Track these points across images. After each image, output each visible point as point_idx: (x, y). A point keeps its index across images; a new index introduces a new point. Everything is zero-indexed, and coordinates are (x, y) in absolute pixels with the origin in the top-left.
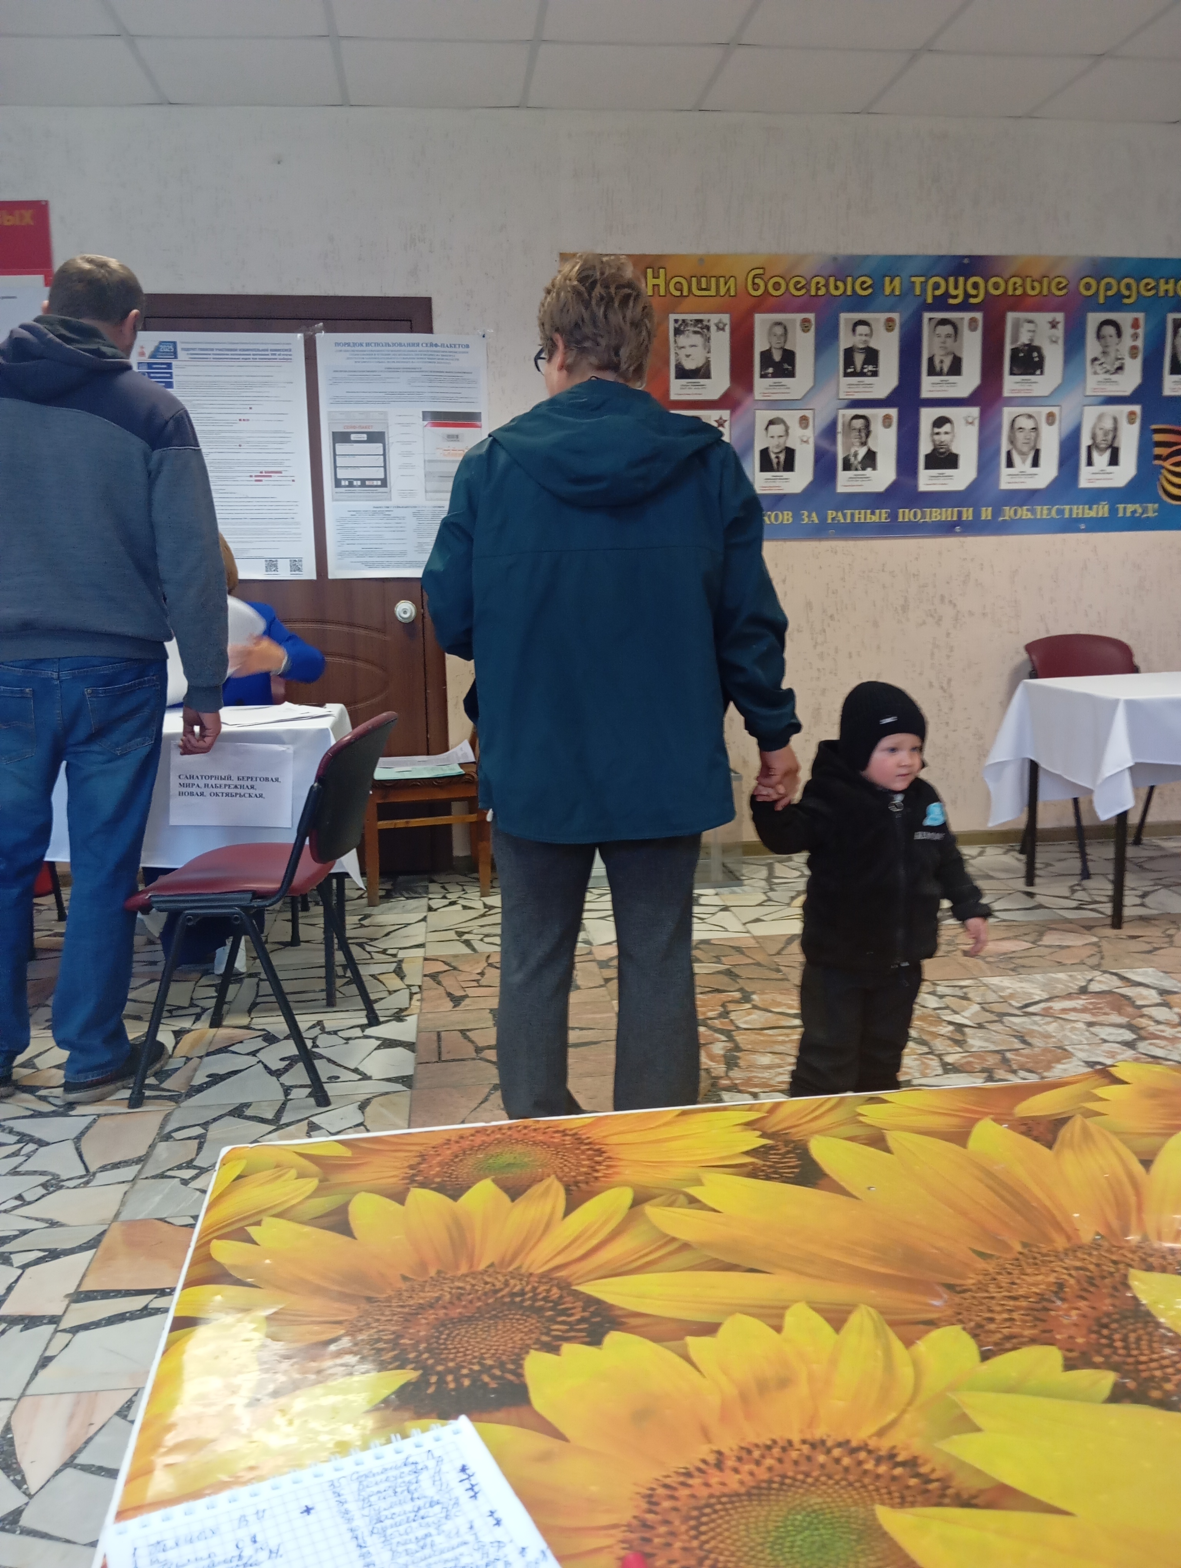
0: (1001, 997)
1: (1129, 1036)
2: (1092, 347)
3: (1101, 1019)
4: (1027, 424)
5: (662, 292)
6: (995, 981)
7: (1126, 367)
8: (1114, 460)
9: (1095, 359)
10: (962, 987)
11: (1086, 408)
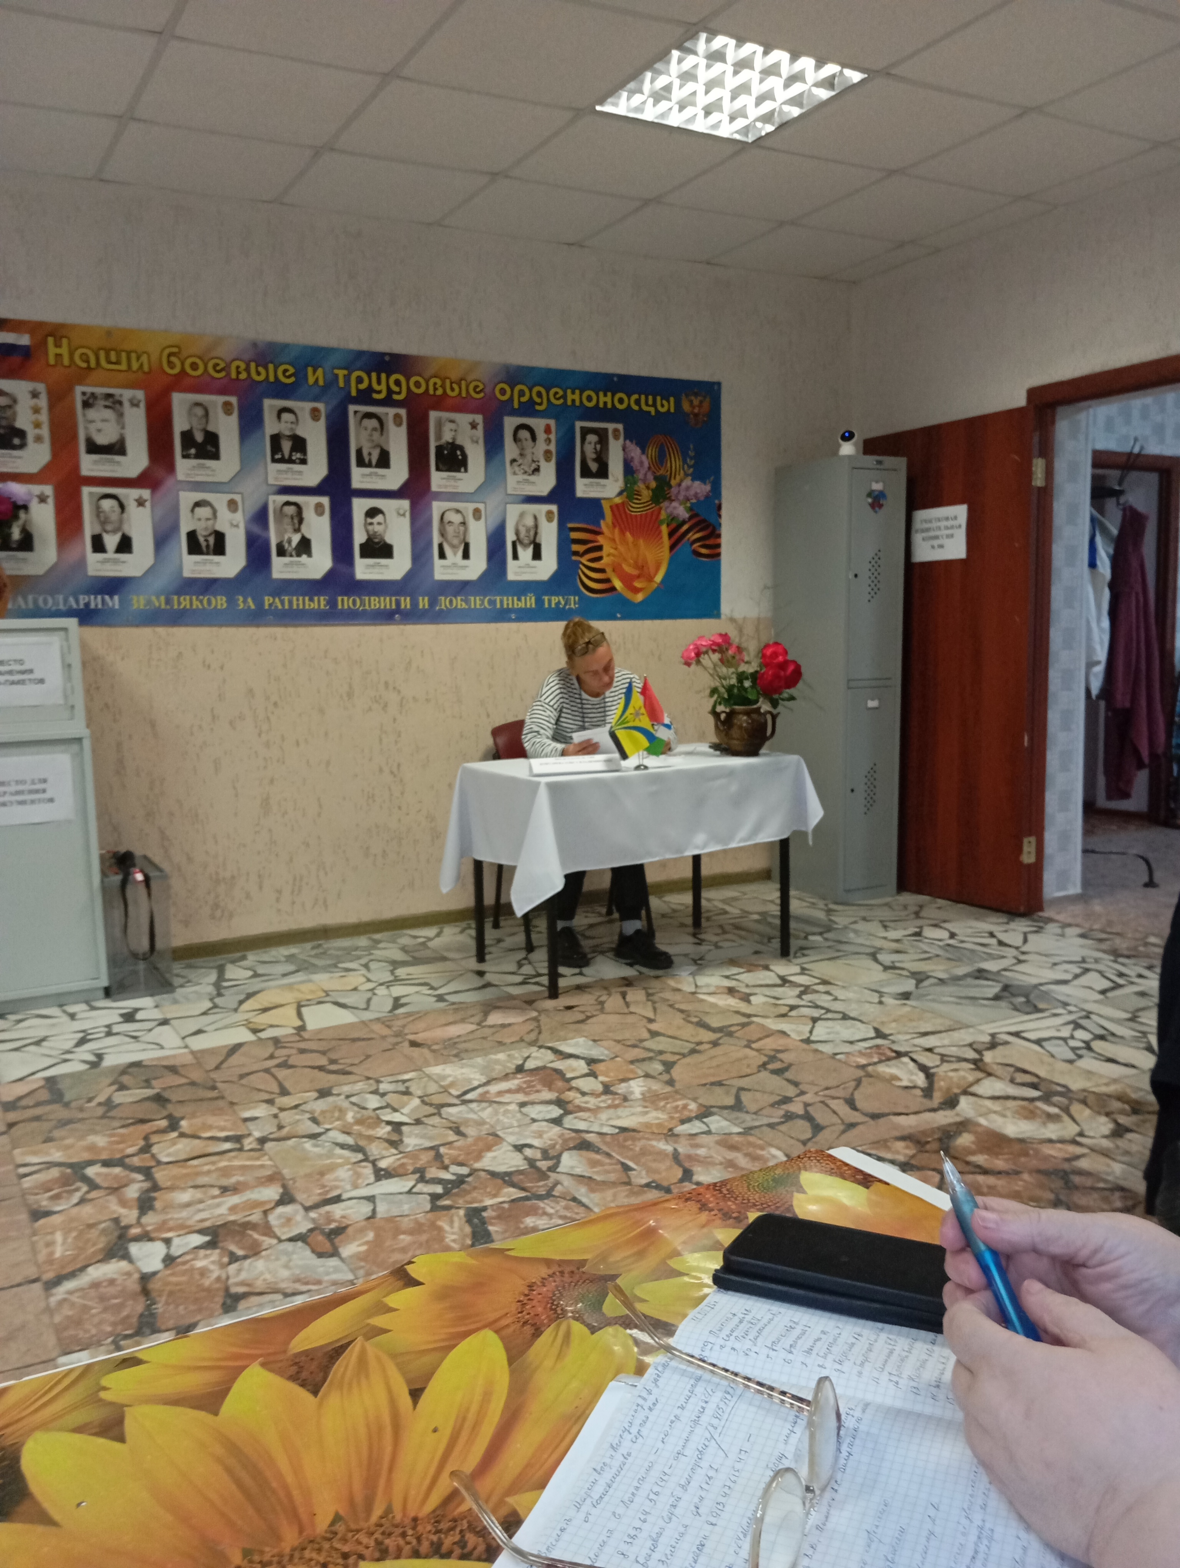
0: (442, 1087)
1: (556, 1112)
2: (510, 449)
3: (533, 1097)
4: (456, 518)
5: (66, 361)
6: (436, 1070)
7: (542, 469)
8: (537, 555)
9: (513, 461)
10: (404, 1081)
11: (508, 506)
